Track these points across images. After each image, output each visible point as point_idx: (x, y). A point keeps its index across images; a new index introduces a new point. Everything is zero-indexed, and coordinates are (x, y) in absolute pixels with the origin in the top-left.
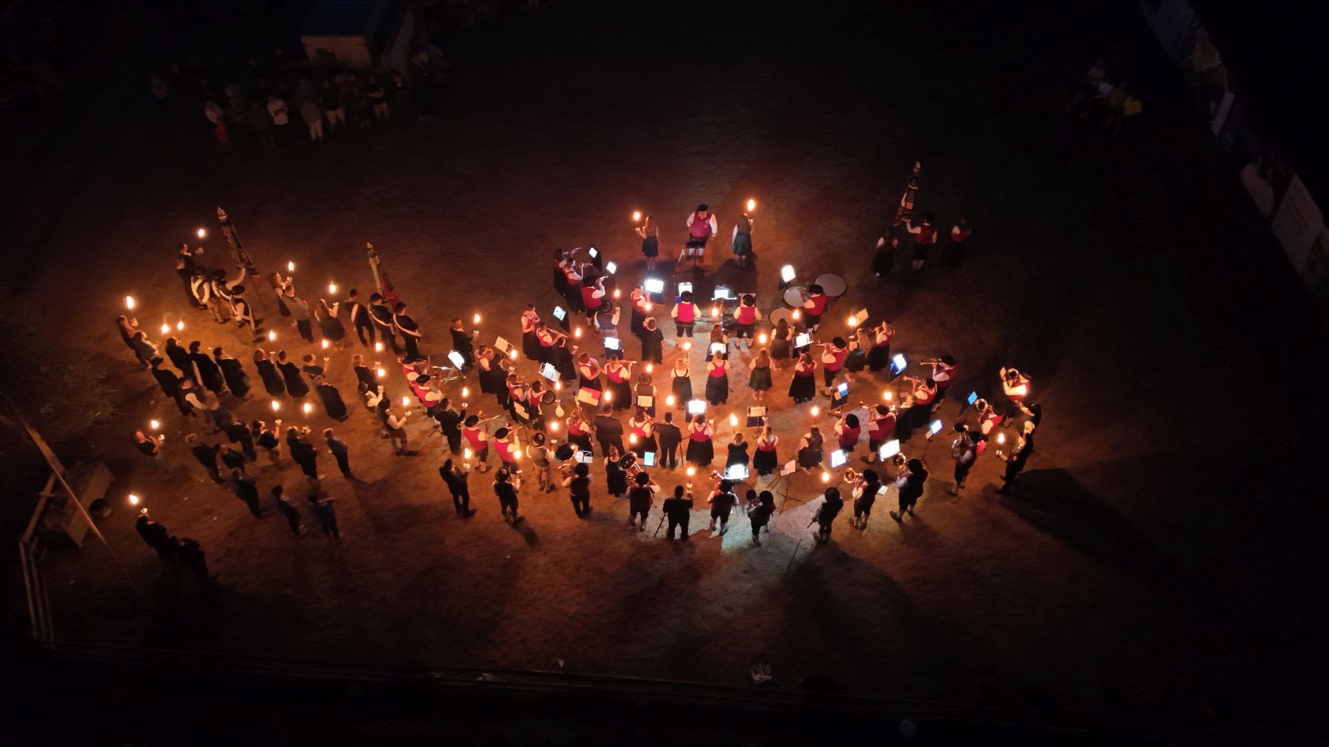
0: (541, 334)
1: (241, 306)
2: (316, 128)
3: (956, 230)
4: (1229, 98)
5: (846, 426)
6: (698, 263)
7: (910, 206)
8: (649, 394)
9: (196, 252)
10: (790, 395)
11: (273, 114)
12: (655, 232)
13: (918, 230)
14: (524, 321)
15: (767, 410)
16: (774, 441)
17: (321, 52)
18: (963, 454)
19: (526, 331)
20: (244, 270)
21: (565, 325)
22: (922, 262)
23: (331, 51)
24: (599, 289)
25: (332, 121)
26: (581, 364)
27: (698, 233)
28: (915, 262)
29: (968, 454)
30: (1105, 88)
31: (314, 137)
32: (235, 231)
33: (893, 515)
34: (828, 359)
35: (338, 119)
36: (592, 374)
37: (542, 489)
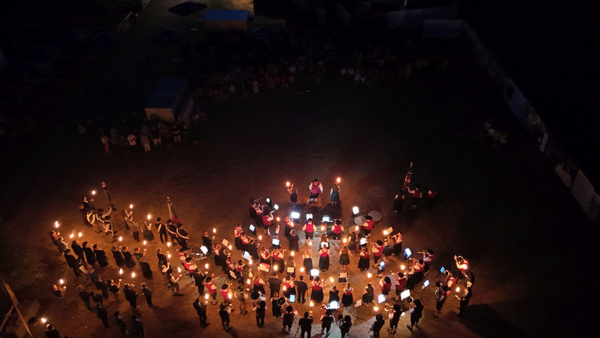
0: (243, 238)
1: (108, 225)
2: (147, 147)
3: (430, 192)
4: (546, 136)
5: (385, 282)
6: (315, 205)
7: (409, 181)
8: (293, 266)
9: (90, 201)
10: (359, 267)
11: (130, 141)
12: (296, 191)
13: (413, 192)
14: (236, 232)
15: (347, 274)
16: (351, 291)
17: (153, 115)
18: (440, 297)
19: (236, 236)
20: (111, 209)
21: (254, 234)
22: (416, 206)
23: (157, 114)
24: (270, 216)
25: (156, 143)
26: (261, 252)
27: (315, 192)
28: (413, 206)
29: (442, 297)
30: (492, 131)
31: (146, 150)
32: (109, 192)
33: (408, 327)
34: (375, 250)
35: (158, 142)
36: (266, 257)
37: (241, 313)
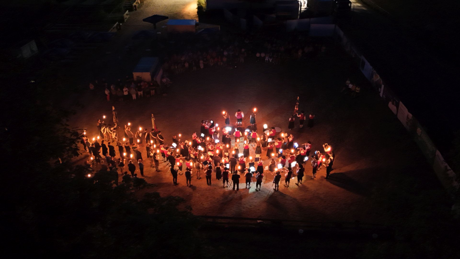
0: (197, 139)
1: (115, 134)
2: (134, 97)
3: (310, 116)
5: (282, 159)
7: (297, 109)
8: (228, 152)
9: (102, 123)
10: (267, 156)
11: (124, 91)
12: (229, 117)
13: (300, 116)
14: (193, 136)
16: (262, 162)
17: (138, 77)
18: (314, 164)
19: (193, 139)
21: (204, 138)
22: (302, 125)
23: (140, 76)
24: (213, 129)
25: (139, 94)
26: (209, 145)
28: (300, 125)
29: (316, 164)
31: (133, 99)
33: (296, 184)
34: (276, 144)
35: (141, 94)
